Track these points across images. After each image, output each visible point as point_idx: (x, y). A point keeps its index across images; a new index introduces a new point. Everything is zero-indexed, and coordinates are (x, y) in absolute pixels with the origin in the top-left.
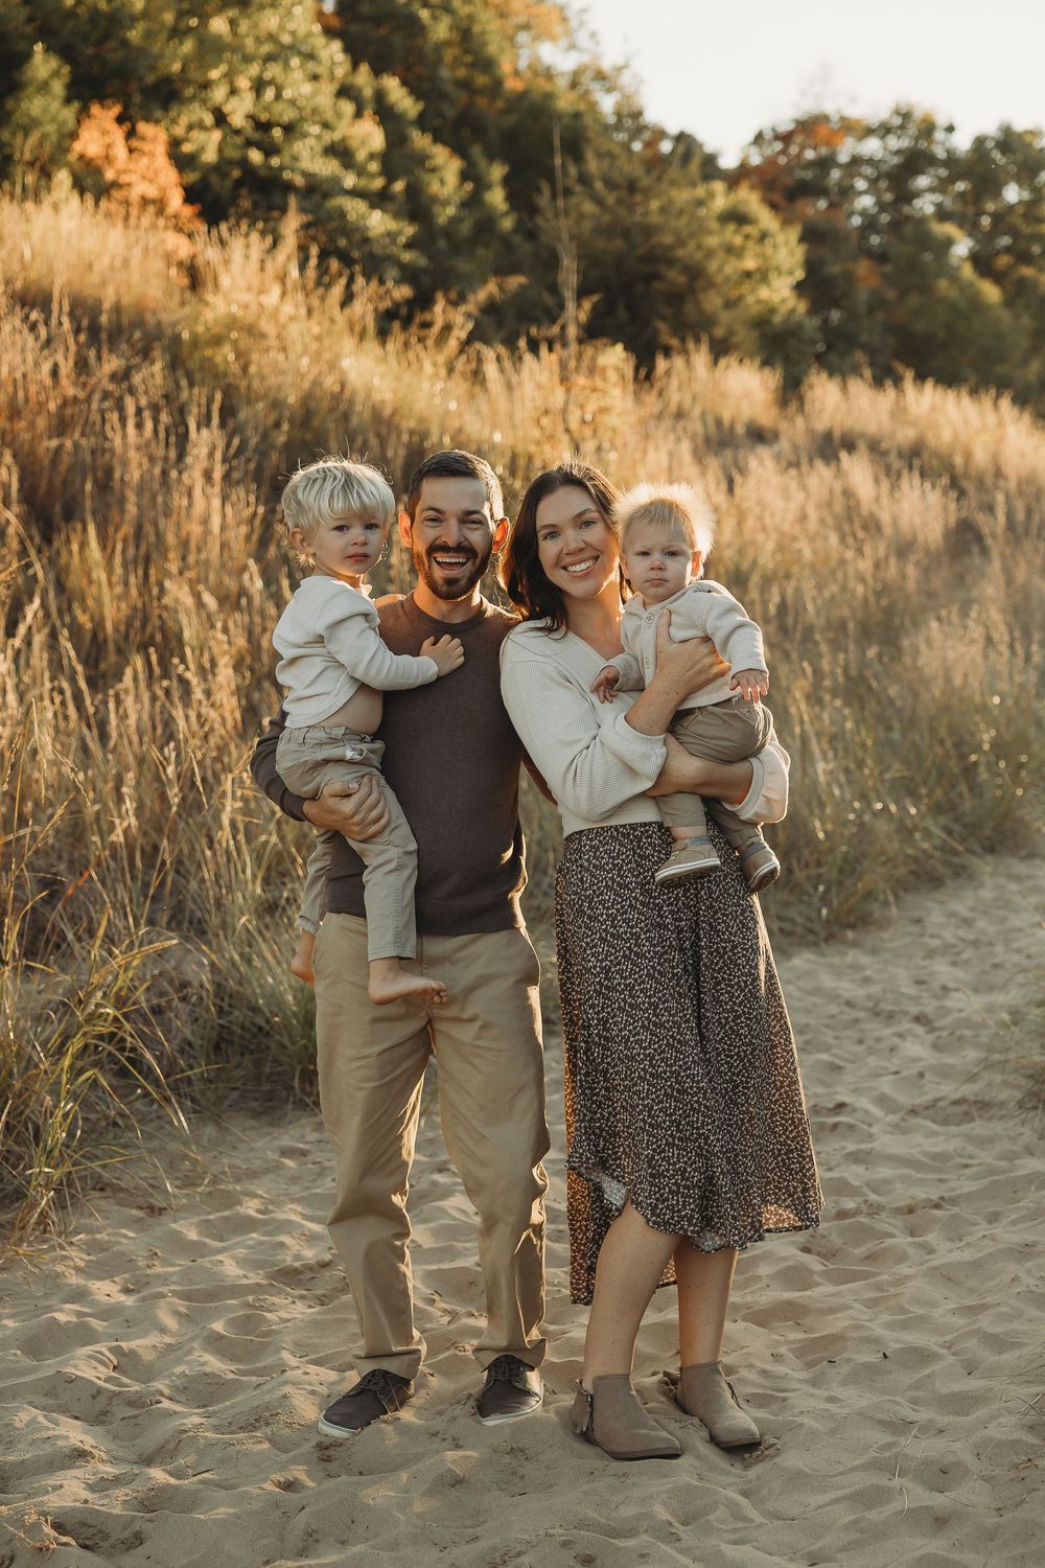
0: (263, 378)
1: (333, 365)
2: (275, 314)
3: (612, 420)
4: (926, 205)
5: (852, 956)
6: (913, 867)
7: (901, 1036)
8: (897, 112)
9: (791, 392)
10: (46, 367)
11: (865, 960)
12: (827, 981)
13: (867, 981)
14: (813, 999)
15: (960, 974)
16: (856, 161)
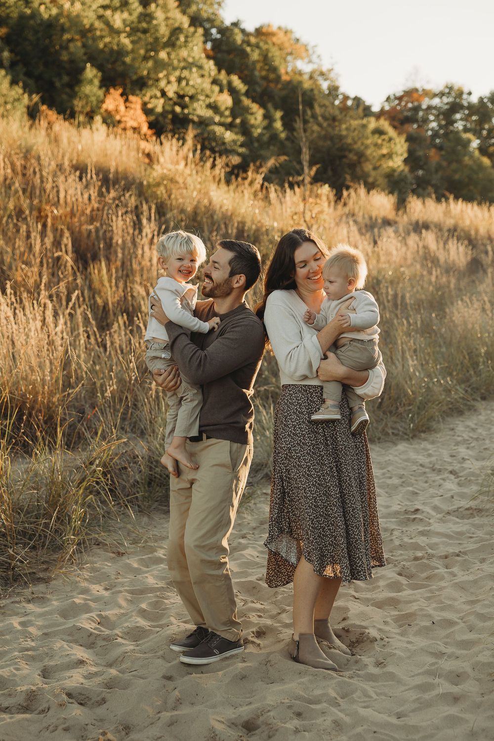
0: (177, 200)
1: (207, 194)
2: (182, 174)
3: (324, 216)
4: (459, 126)
5: (424, 444)
6: (450, 406)
7: (444, 480)
8: (447, 87)
9: (401, 204)
10: (86, 196)
11: (429, 446)
12: (413, 455)
13: (430, 455)
14: (406, 463)
15: (470, 452)
16: (429, 108)
